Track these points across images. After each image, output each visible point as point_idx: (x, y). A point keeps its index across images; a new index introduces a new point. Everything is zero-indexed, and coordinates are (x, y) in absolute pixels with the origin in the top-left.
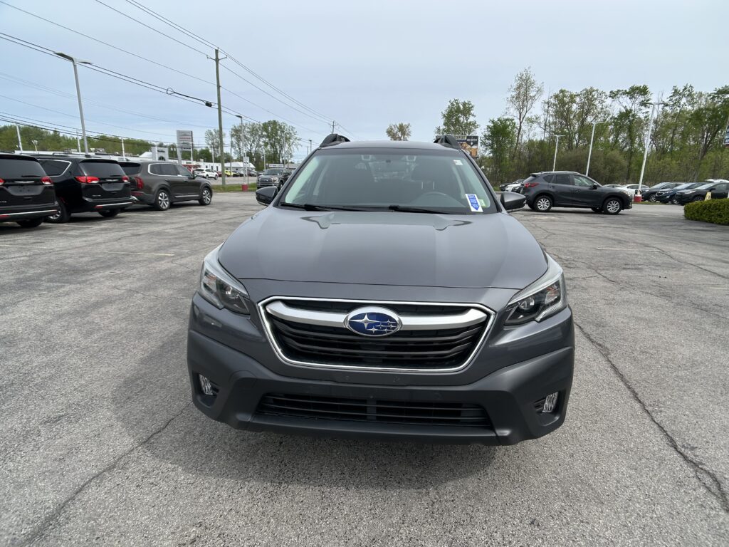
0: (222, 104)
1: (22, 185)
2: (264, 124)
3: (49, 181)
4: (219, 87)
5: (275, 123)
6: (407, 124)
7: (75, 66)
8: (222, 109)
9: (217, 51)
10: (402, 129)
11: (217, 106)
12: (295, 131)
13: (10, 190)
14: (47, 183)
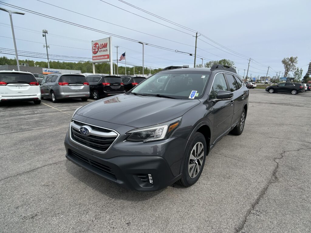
0: (196, 54)
1: (115, 85)
2: (220, 61)
3: (123, 84)
4: (196, 47)
5: (224, 60)
6: (295, 57)
7: (143, 46)
8: (196, 56)
9: (197, 33)
10: (292, 60)
11: (194, 55)
12: (233, 63)
13: (111, 87)
14: (122, 85)
